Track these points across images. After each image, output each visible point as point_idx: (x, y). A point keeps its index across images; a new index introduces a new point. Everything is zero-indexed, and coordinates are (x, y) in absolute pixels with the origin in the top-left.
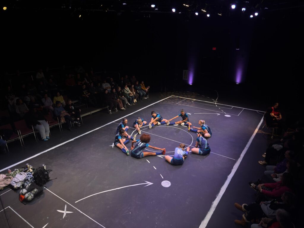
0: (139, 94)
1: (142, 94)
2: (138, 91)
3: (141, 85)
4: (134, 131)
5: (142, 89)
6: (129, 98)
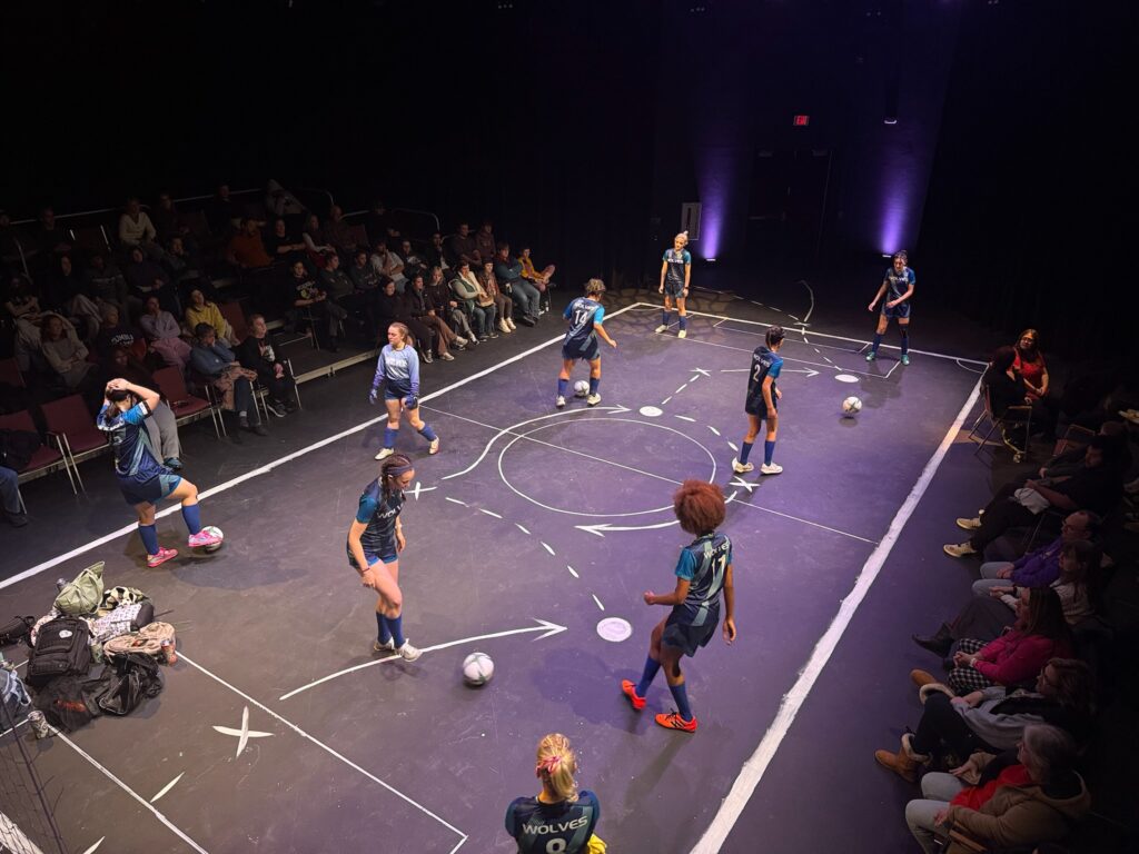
4: (495, 438)
5: (524, 278)
6: (476, 314)
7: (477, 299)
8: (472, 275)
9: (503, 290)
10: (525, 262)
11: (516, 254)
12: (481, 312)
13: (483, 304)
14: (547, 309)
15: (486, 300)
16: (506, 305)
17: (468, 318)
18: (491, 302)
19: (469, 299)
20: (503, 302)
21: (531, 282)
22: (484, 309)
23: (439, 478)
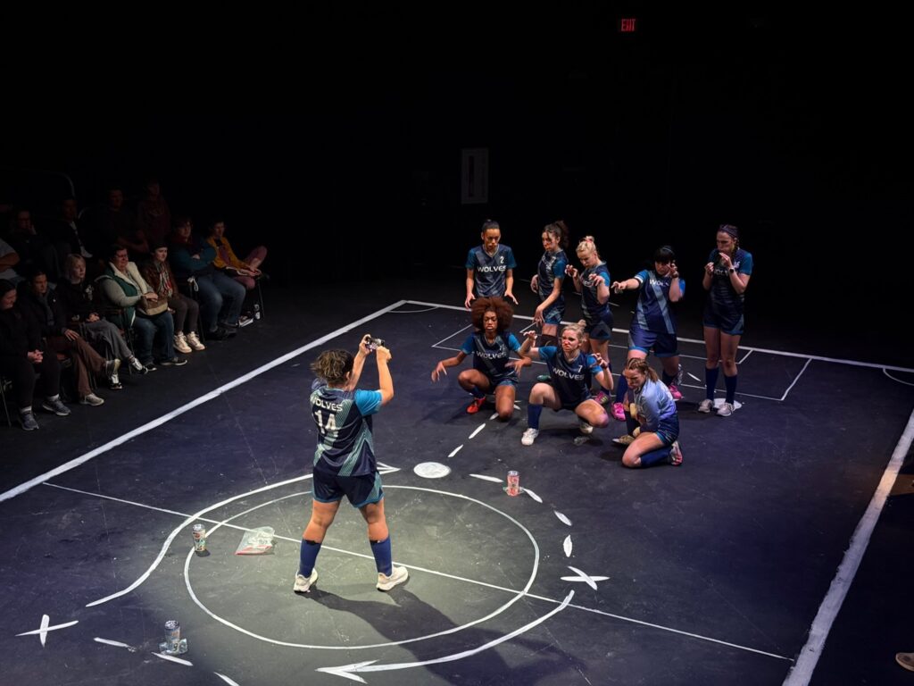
0: (202, 297)
1: (218, 298)
2: (191, 280)
3: (212, 242)
4: (177, 530)
5: (217, 268)
6: (138, 328)
7: (140, 304)
8: (133, 268)
9: (183, 288)
10: (219, 242)
11: (202, 231)
12: (148, 324)
13: (151, 312)
14: (258, 316)
15: (155, 305)
16: (189, 313)
17: (126, 336)
18: (163, 307)
19: (128, 307)
20: (185, 305)
21: (232, 274)
22: (154, 318)
23: (81, 604)
